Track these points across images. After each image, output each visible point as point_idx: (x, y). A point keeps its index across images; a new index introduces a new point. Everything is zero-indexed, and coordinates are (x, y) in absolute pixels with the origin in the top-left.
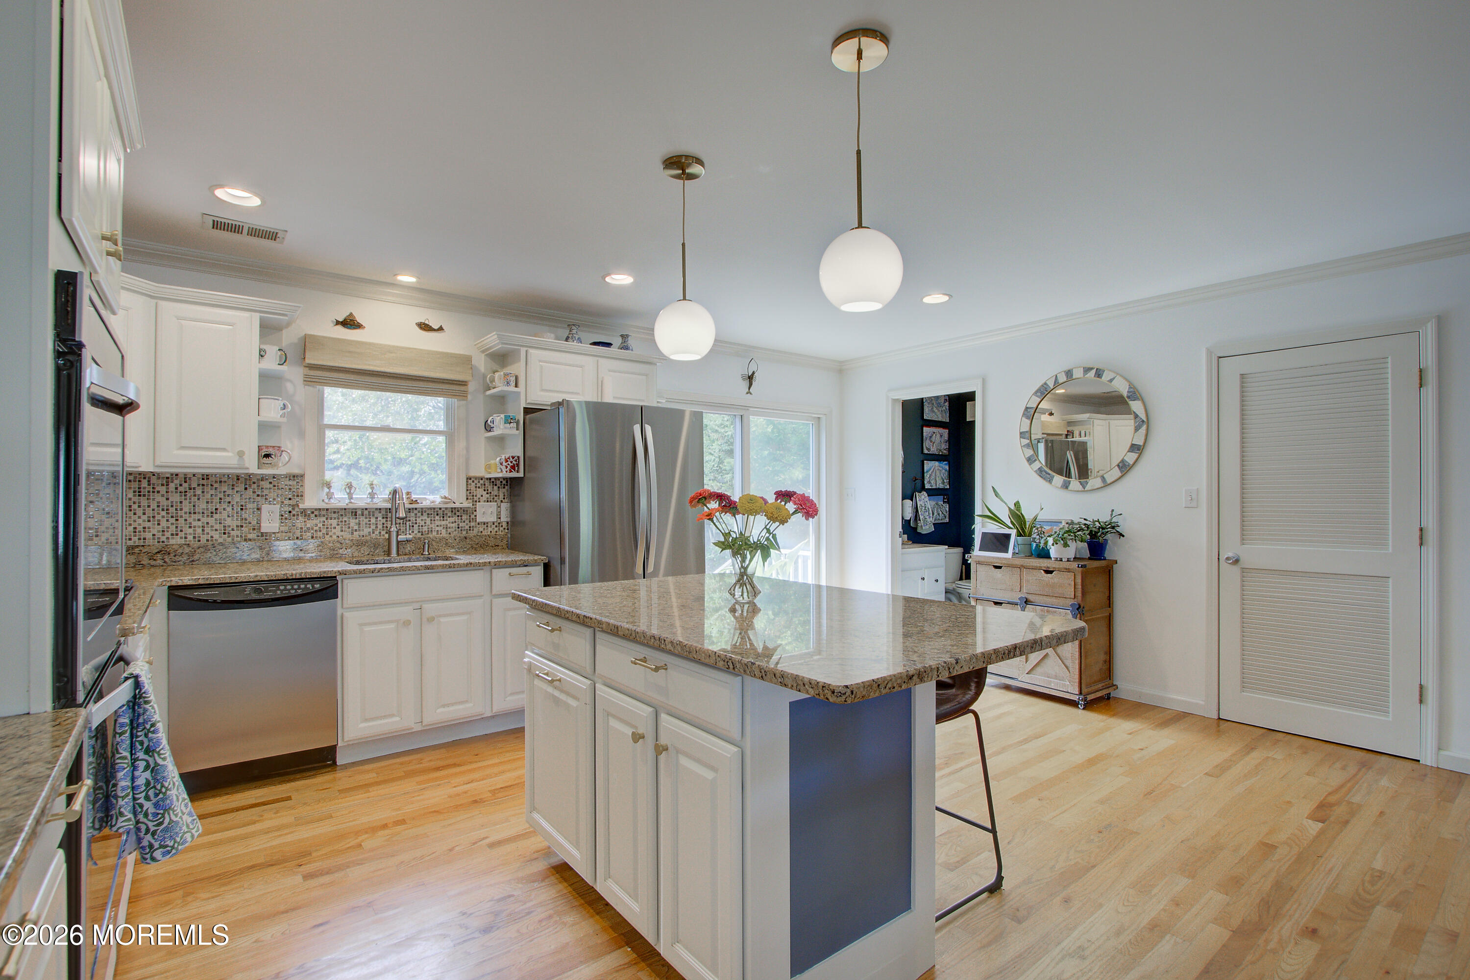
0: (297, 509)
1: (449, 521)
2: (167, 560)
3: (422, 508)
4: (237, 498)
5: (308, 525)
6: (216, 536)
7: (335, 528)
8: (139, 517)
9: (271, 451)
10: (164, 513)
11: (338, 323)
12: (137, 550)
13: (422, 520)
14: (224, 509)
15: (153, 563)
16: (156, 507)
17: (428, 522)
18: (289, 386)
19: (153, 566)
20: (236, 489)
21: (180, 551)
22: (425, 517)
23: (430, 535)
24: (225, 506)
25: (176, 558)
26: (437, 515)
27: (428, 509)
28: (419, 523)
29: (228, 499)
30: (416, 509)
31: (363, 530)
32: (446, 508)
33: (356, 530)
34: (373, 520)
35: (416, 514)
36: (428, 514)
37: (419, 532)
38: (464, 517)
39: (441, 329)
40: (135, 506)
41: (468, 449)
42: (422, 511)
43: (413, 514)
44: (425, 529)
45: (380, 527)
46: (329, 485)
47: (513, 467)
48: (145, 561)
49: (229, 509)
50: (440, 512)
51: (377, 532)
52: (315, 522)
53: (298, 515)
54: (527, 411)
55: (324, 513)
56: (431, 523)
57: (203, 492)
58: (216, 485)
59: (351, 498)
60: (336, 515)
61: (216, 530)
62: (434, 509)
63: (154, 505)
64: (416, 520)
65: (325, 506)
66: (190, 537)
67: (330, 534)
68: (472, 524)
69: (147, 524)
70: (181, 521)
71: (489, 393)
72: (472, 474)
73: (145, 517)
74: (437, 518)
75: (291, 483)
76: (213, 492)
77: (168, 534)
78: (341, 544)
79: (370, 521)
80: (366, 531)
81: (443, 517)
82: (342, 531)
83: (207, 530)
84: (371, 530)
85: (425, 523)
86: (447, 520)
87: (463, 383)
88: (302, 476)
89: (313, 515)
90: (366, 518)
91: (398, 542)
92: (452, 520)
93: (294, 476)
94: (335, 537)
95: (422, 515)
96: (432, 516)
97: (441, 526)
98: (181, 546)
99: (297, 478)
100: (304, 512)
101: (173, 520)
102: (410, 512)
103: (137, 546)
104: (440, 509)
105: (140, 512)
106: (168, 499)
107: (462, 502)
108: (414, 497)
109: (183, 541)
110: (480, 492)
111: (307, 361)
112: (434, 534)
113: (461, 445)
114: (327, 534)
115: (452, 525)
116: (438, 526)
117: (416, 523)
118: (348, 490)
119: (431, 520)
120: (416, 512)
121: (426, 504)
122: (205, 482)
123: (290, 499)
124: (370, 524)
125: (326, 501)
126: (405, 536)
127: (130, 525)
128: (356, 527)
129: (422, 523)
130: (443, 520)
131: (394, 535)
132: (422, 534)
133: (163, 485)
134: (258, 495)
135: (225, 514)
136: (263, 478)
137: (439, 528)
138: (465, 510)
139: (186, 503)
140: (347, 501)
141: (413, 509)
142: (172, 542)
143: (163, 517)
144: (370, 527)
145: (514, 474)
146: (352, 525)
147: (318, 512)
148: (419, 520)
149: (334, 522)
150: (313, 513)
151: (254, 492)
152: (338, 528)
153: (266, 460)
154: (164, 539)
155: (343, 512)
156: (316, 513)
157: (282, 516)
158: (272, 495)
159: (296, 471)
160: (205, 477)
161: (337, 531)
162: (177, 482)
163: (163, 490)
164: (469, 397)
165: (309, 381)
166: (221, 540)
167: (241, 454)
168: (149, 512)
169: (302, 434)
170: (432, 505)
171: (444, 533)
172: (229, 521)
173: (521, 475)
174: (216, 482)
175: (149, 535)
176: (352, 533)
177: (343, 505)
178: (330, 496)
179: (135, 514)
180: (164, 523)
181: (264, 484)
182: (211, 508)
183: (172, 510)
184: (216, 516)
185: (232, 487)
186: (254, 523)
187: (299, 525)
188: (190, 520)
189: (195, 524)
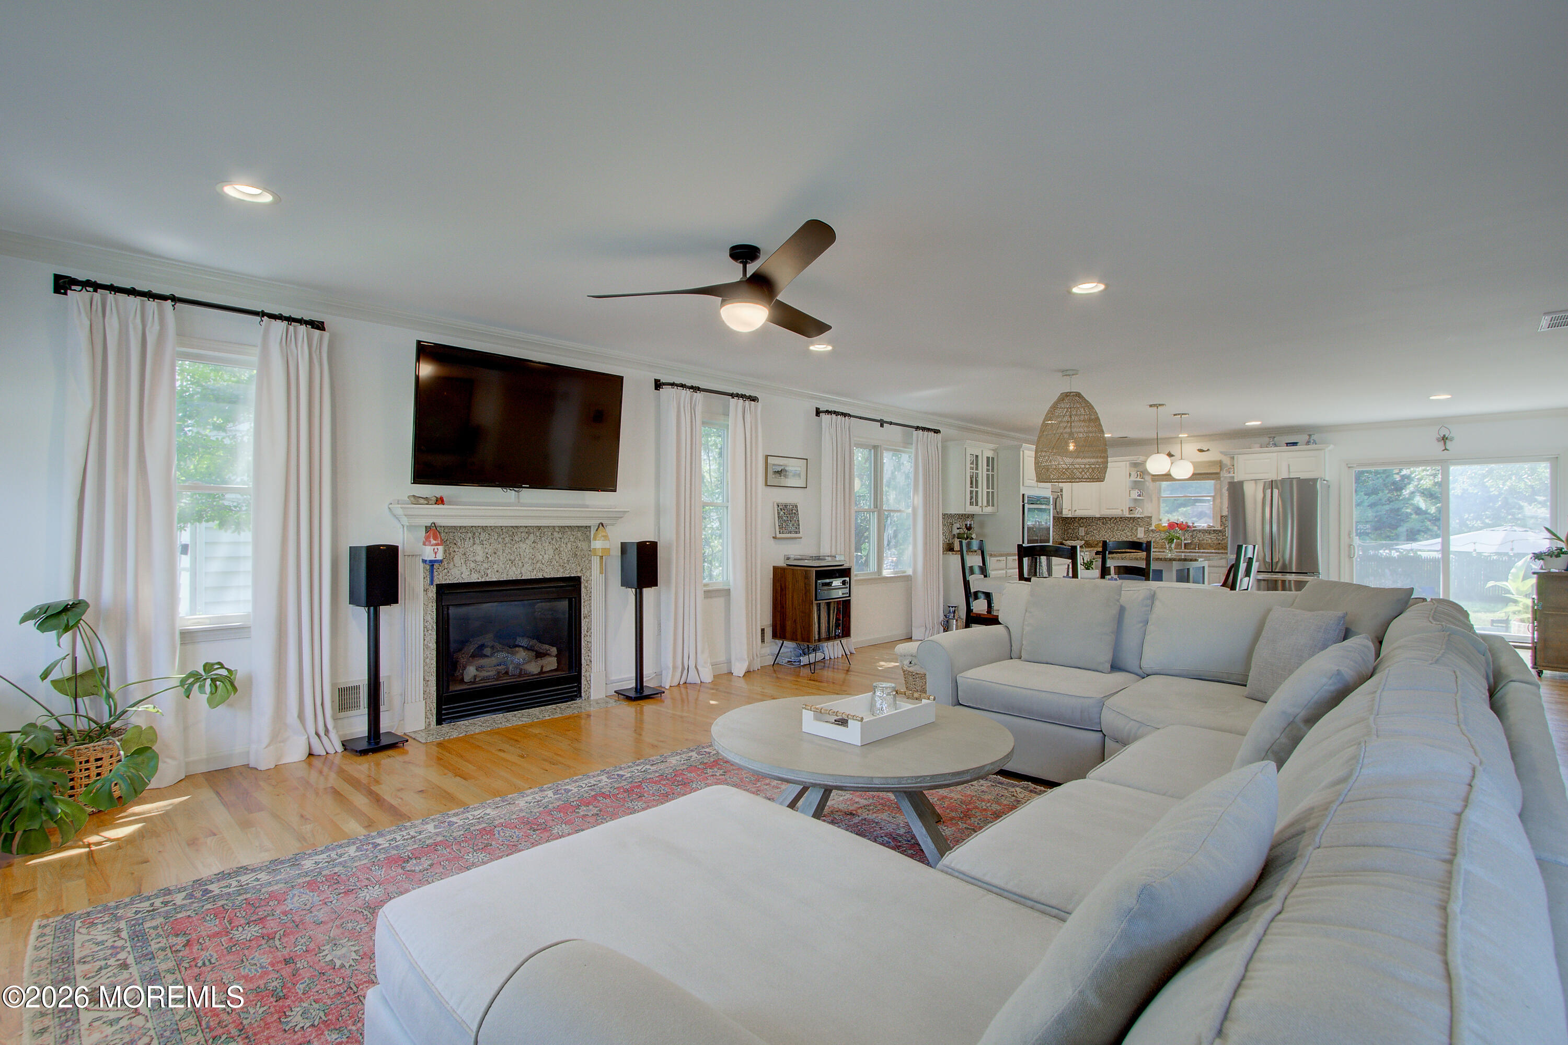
0: (1149, 530)
1: (1212, 536)
4: (1130, 525)
5: (1154, 536)
9: (1134, 510)
10: (1109, 530)
13: (1200, 535)
14: (1126, 529)
16: (1107, 528)
18: (1147, 483)
23: (1200, 541)
27: (1203, 530)
28: (1198, 536)
29: (1128, 525)
30: (1197, 530)
32: (1211, 530)
35: (1197, 532)
36: (1202, 532)
38: (1220, 534)
39: (1208, 450)
40: (1102, 528)
41: (1221, 503)
42: (1200, 531)
44: (1201, 539)
49: (1128, 529)
50: (1208, 532)
52: (1156, 534)
53: (1150, 532)
54: (1234, 485)
58: (1124, 521)
64: (1197, 534)
68: (1223, 537)
69: (1105, 533)
70: (1114, 532)
72: (1223, 514)
74: (1207, 534)
75: (1147, 520)
76: (1123, 523)
81: (1209, 534)
83: (1122, 536)
87: (1218, 473)
89: (1155, 532)
91: (1185, 544)
93: (1148, 517)
96: (1204, 533)
99: (1150, 517)
100: (1152, 529)
101: (1112, 533)
102: (1194, 531)
103: (1102, 540)
104: (1208, 530)
105: (1103, 530)
107: (1218, 527)
108: (1196, 525)
112: (1205, 541)
113: (1218, 501)
114: (1161, 539)
116: (1206, 538)
119: (1203, 535)
121: (1200, 528)
122: (1120, 520)
123: (1147, 526)
134: (1137, 524)
135: (1127, 531)
136: (1139, 518)
137: (1208, 539)
138: (1220, 531)
139: (1115, 526)
151: (1135, 523)
153: (1132, 512)
157: (1145, 532)
158: (1141, 524)
159: (1150, 515)
163: (1109, 522)
164: (1222, 479)
165: (1154, 480)
167: (1122, 510)
168: (1105, 529)
169: (1151, 501)
170: (1205, 529)
171: (1209, 541)
172: (1128, 534)
180: (1110, 533)
181: (1139, 520)
182: (1123, 528)
183: (1112, 529)
184: (1124, 531)
185: (1129, 521)
186: (1136, 534)
187: (1151, 535)
188: (1116, 533)
189: (1119, 534)
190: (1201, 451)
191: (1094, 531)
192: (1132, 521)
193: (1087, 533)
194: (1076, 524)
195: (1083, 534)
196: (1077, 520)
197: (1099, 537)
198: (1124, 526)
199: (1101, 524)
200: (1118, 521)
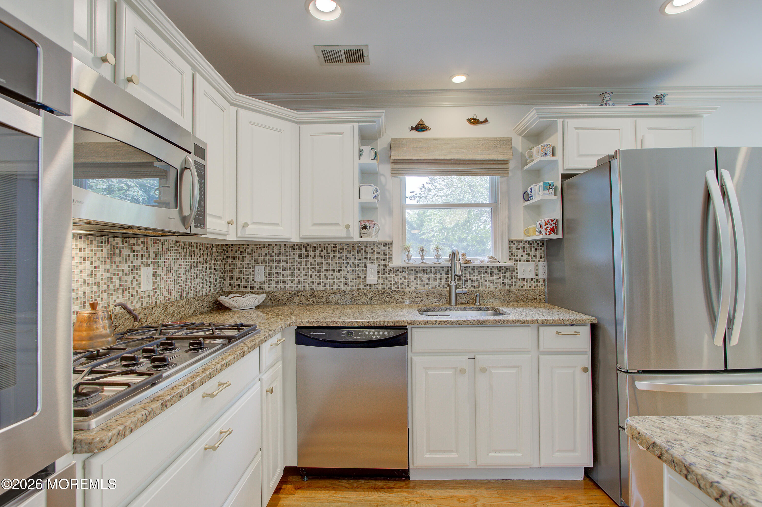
0: (388, 268)
1: (495, 277)
2: (315, 301)
3: (474, 267)
4: (353, 260)
5: (396, 279)
6: (341, 286)
7: (413, 281)
8: (301, 273)
9: (367, 224)
10: (313, 270)
11: (413, 128)
12: (299, 294)
13: (474, 276)
14: (346, 267)
15: (308, 302)
16: (309, 266)
17: (479, 278)
18: (382, 178)
19: (307, 305)
20: (353, 253)
21: (322, 295)
22: (476, 274)
23: (481, 289)
24: (346, 265)
25: (320, 300)
26: (486, 272)
27: (479, 267)
28: (472, 279)
29: (348, 260)
30: (470, 267)
31: (432, 283)
32: (493, 267)
33: (427, 284)
34: (439, 276)
35: (470, 272)
36: (479, 272)
37: (472, 286)
38: (508, 274)
39: (486, 121)
40: (299, 265)
41: (509, 217)
42: (474, 269)
43: (467, 272)
44: (477, 283)
45: (443, 281)
46: (408, 250)
47: (552, 230)
48: (304, 301)
49: (348, 267)
50: (488, 270)
51: (441, 286)
52: (400, 277)
53: (389, 272)
54: (565, 177)
55: (405, 270)
56: (481, 279)
57: (334, 256)
58: (341, 251)
59: (423, 259)
60: (412, 272)
61: (341, 282)
62: (483, 267)
63: (308, 265)
64: (470, 276)
65: (405, 265)
66: (327, 286)
67: (410, 286)
68: (514, 280)
69: (305, 277)
70: (322, 275)
71: (526, 168)
72: (513, 238)
73: (304, 273)
74: (486, 274)
75: (384, 248)
76: (339, 256)
77: (316, 284)
78: (417, 293)
79: (436, 276)
80: (434, 284)
81: (491, 274)
82: (417, 284)
83: (337, 281)
84: (437, 283)
85: (477, 279)
86: (493, 276)
87: (505, 162)
88: (391, 244)
89: (398, 272)
90: (434, 274)
91: (456, 294)
92: (497, 276)
93: (386, 244)
94: (413, 288)
95: (474, 272)
96: (482, 273)
97: (489, 281)
98: (322, 292)
99: (388, 244)
100: (393, 270)
101: (318, 275)
102: (465, 270)
103: (300, 292)
104: (488, 267)
105: (301, 270)
106: (315, 261)
107: (505, 261)
108: (468, 258)
109: (323, 289)
110: (520, 253)
111: (393, 158)
112: (484, 287)
113: (503, 214)
114: (408, 286)
115: (497, 281)
116: (486, 281)
117: (470, 279)
118: (421, 253)
119: (481, 276)
120: (469, 269)
121: (477, 263)
122: (334, 249)
123: (384, 260)
124: (436, 279)
125: (407, 261)
126: (461, 290)
127: (297, 277)
128: (427, 281)
129: (474, 279)
130: (491, 276)
131: (453, 288)
132: (474, 288)
133: (313, 251)
134: (365, 258)
135: (346, 271)
136: (368, 245)
137: (488, 283)
138: (508, 269)
139: (325, 263)
140: (421, 261)
141: (467, 267)
142: (318, 289)
143: (313, 272)
144: (436, 281)
145: (553, 236)
146: (424, 279)
147: (402, 270)
148: (472, 276)
149: (412, 277)
150: (398, 270)
151: (362, 255)
152: (415, 281)
153: (364, 231)
154: (313, 287)
155: (417, 270)
156: (401, 270)
157: (379, 272)
158: (373, 258)
159: (388, 240)
160: (335, 245)
161: (414, 284)
162: (320, 249)
163: (312, 254)
164: (510, 174)
165: (395, 173)
166: (344, 289)
167: (348, 227)
168: (306, 268)
169: (391, 213)
170: (482, 264)
171: (491, 288)
172: (348, 276)
173: (560, 236)
174: (341, 249)
175: (306, 284)
176: (424, 286)
177: (417, 264)
178: (409, 257)
179: (299, 270)
180: (314, 277)
181: (369, 250)
182: (339, 266)
183: (318, 268)
184: (341, 272)
185: (350, 252)
186: (363, 277)
187: (390, 279)
188: (327, 275)
189: (330, 277)
190: (474, 121)
191: (285, 273)
192: (355, 252)
193: (270, 277)
194: (248, 259)
195: (263, 279)
196: (249, 250)
197: (292, 284)
198: (341, 261)
199: (297, 258)
200: (329, 251)
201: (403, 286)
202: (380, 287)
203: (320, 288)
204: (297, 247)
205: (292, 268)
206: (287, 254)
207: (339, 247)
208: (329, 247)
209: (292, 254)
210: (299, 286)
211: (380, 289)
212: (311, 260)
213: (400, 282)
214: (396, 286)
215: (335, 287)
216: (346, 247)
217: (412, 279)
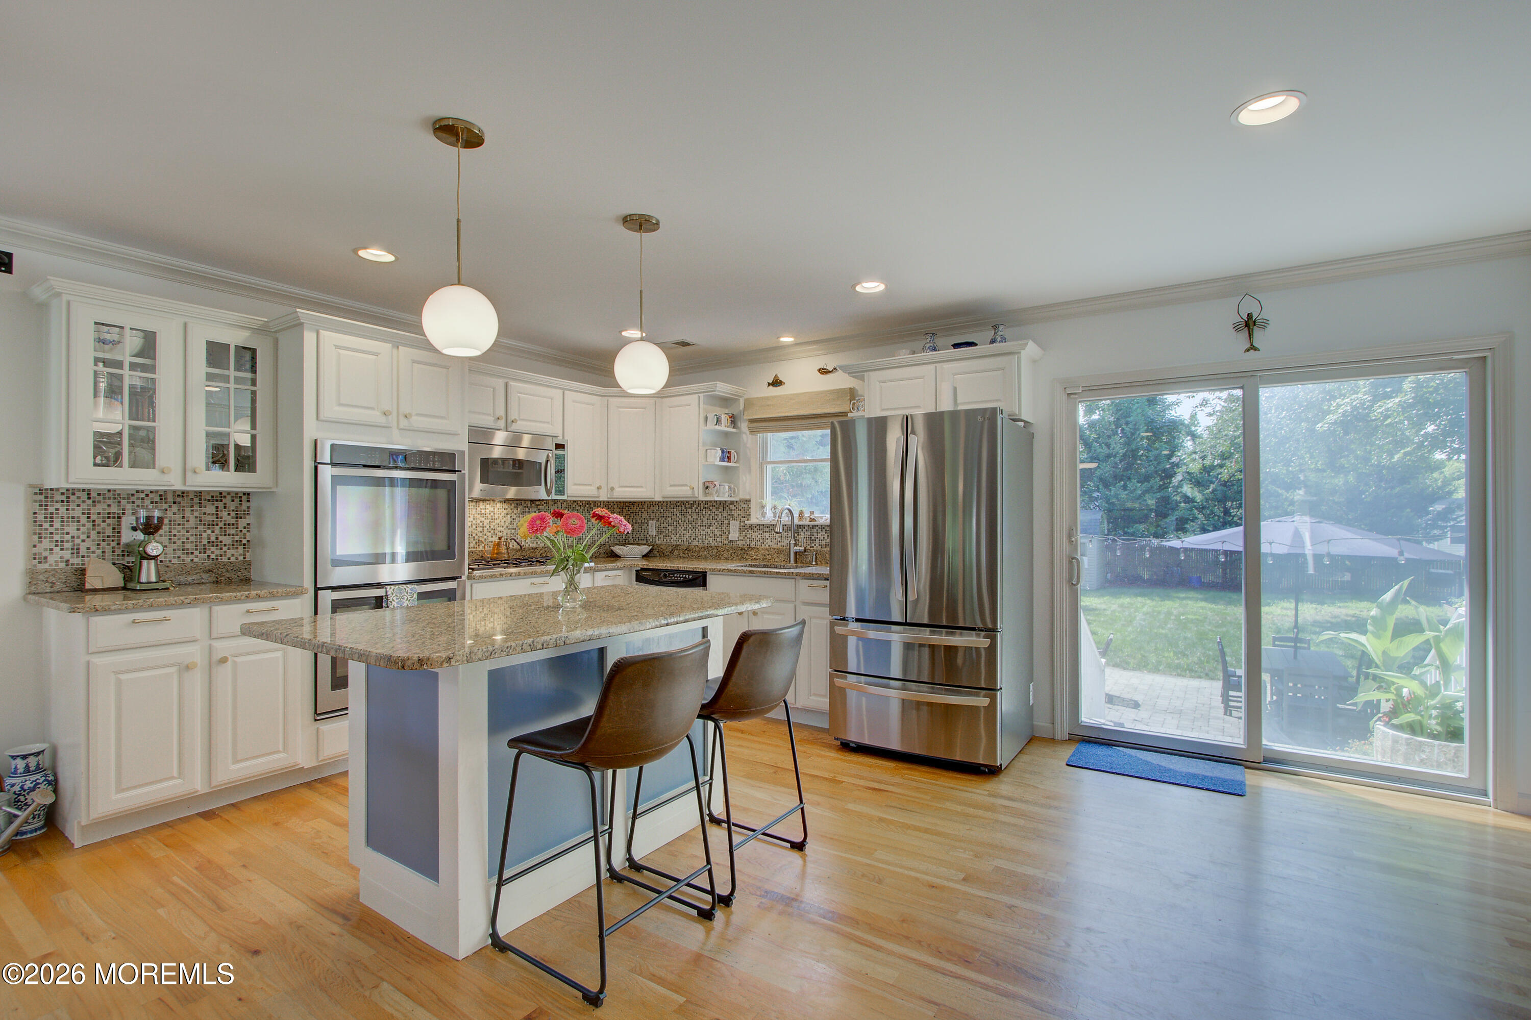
0: (747, 524)
2: (689, 554)
4: (720, 516)
5: (753, 537)
8: (681, 528)
10: (690, 526)
11: (769, 384)
13: (822, 535)
14: (714, 524)
16: (687, 522)
19: (684, 557)
21: (694, 549)
24: (714, 521)
25: (693, 554)
28: (820, 538)
29: (716, 517)
31: (784, 542)
33: (779, 541)
39: (833, 369)
40: (680, 521)
45: (783, 539)
46: (763, 508)
48: (681, 555)
49: (716, 524)
52: (757, 534)
53: (748, 528)
56: (818, 534)
57: (706, 512)
58: (711, 508)
59: (775, 517)
60: (767, 530)
61: (712, 537)
65: (761, 522)
66: (701, 542)
67: (765, 543)
69: (684, 532)
70: (697, 530)
73: (683, 528)
75: (745, 506)
76: (709, 513)
77: (692, 538)
78: (769, 551)
79: (787, 535)
82: (771, 541)
83: (707, 537)
84: (788, 541)
88: (750, 501)
89: (755, 529)
90: (785, 532)
94: (767, 545)
95: (816, 529)
98: (695, 546)
99: (747, 502)
100: (751, 527)
101: (694, 531)
103: (679, 547)
105: (682, 525)
106: (692, 517)
108: (809, 516)
109: (697, 543)
114: (763, 543)
117: (818, 538)
118: (774, 512)
122: (706, 506)
123: (744, 517)
124: (788, 537)
125: (762, 518)
127: (678, 532)
128: (779, 539)
129: (822, 538)
133: (690, 508)
134: (729, 515)
135: (714, 527)
136: (732, 502)
139: (699, 519)
140: (773, 519)
141: (810, 525)
142: (693, 543)
143: (690, 528)
149: (767, 534)
150: (755, 527)
151: (727, 513)
152: (769, 538)
154: (690, 541)
155: (771, 527)
156: (757, 527)
157: (740, 529)
158: (736, 515)
159: (748, 498)
160: (707, 503)
161: (768, 541)
162: (696, 506)
163: (689, 510)
165: (753, 431)
166: (713, 544)
168: (685, 524)
169: (748, 470)
175: (684, 540)
176: (777, 544)
177: (771, 521)
178: (763, 515)
179: (680, 525)
180: (690, 531)
181: (732, 507)
182: (709, 522)
183: (693, 523)
184: (711, 528)
185: (718, 509)
186: (727, 533)
187: (748, 536)
188: (700, 530)
189: (703, 533)
191: (669, 528)
192: (721, 510)
193: (659, 531)
194: (645, 515)
195: (654, 533)
196: (645, 507)
197: (675, 539)
198: (711, 518)
199: (678, 515)
200: (702, 508)
201: (759, 543)
202: (740, 543)
203: (695, 543)
204: (679, 504)
205: (675, 524)
206: (672, 510)
207: (709, 504)
208: (702, 504)
209: (675, 510)
210: (680, 540)
211: (740, 546)
212: (689, 517)
213: (757, 539)
214: (754, 543)
215: (706, 542)
216: (715, 504)
217: (767, 537)
